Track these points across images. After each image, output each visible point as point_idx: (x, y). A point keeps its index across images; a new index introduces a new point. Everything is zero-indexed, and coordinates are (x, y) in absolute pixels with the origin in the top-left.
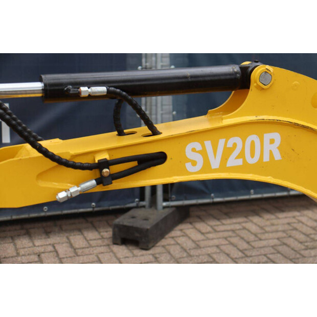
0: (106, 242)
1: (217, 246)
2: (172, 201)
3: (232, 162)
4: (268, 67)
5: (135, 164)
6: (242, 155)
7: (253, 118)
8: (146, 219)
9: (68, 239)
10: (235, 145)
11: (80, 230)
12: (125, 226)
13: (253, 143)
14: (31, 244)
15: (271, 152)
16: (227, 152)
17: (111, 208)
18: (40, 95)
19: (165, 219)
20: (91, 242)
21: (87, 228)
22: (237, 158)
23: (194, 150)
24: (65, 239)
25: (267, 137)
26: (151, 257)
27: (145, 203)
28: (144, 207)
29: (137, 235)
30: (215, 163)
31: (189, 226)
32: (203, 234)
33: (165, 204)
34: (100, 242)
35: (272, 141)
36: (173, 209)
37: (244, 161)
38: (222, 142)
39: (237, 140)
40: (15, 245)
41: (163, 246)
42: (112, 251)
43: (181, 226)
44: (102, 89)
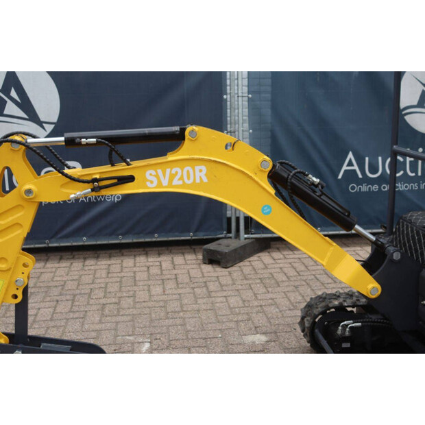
0: (199, 262)
1: (281, 268)
2: (252, 234)
3: (175, 182)
4: (194, 127)
5: (116, 181)
6: (181, 178)
7: (187, 157)
8: (228, 246)
9: (172, 258)
10: (177, 173)
11: (183, 254)
12: (211, 250)
13: (188, 172)
14: (145, 261)
15: (200, 177)
16: (172, 177)
17: (205, 237)
18: (64, 144)
19: (244, 247)
20: (188, 262)
21: (189, 253)
22: (179, 180)
23: (151, 174)
24: (170, 259)
25: (197, 168)
26: (227, 273)
27: (232, 235)
28: (231, 238)
29: (219, 257)
30: (165, 183)
31: (267, 254)
32: (274, 259)
33: (246, 236)
34: (194, 262)
35: (201, 171)
36: (252, 240)
37: (183, 181)
38: (168, 171)
39: (178, 170)
40: (135, 260)
41: (240, 267)
42: (200, 268)
43: (260, 254)
44: (94, 140)
